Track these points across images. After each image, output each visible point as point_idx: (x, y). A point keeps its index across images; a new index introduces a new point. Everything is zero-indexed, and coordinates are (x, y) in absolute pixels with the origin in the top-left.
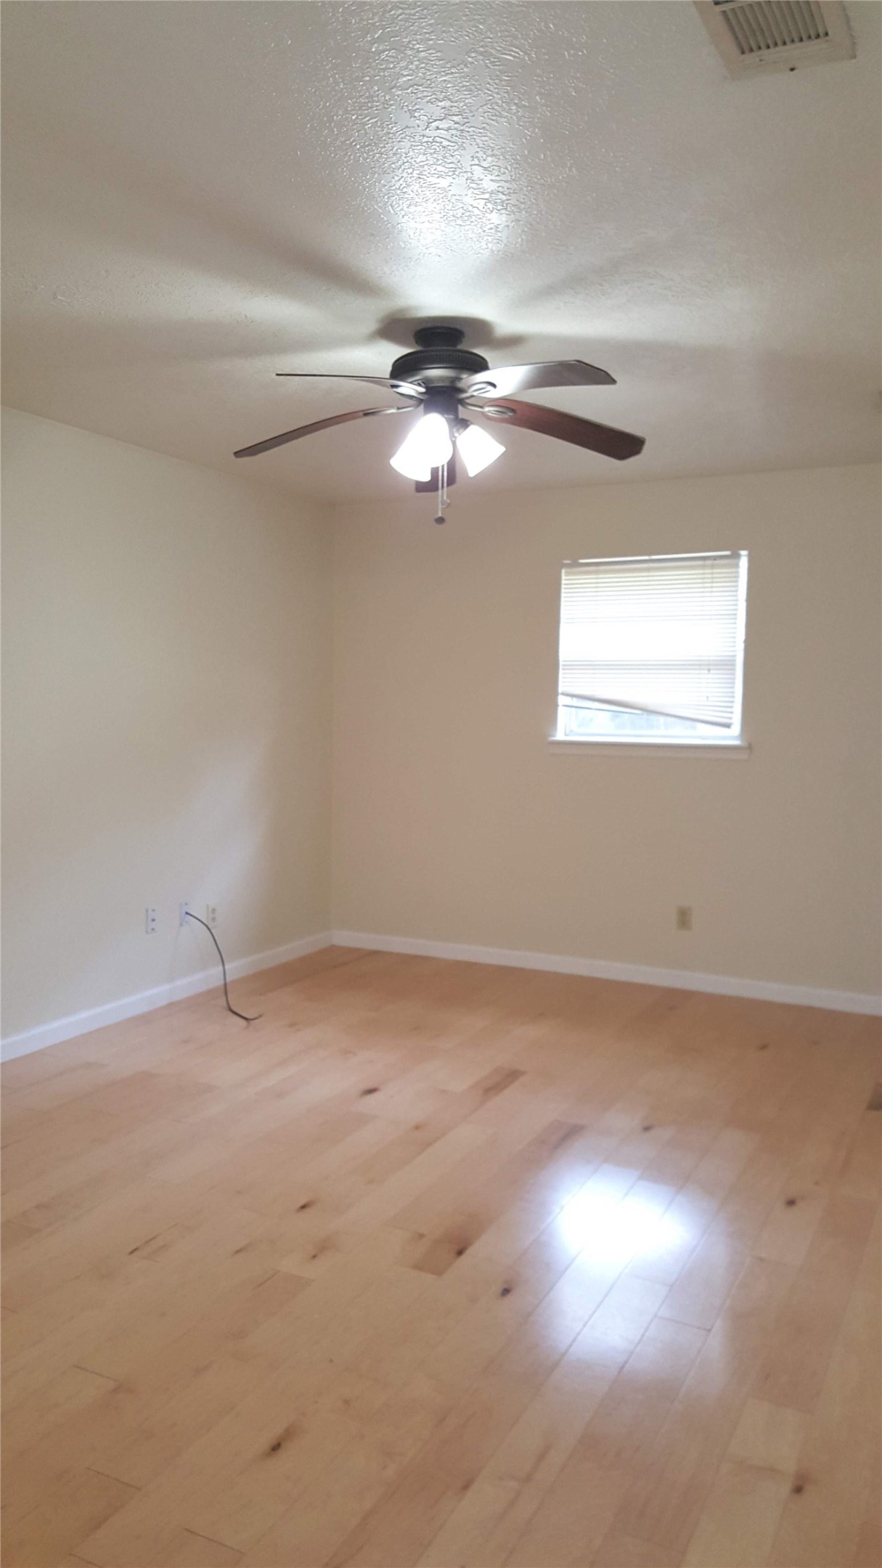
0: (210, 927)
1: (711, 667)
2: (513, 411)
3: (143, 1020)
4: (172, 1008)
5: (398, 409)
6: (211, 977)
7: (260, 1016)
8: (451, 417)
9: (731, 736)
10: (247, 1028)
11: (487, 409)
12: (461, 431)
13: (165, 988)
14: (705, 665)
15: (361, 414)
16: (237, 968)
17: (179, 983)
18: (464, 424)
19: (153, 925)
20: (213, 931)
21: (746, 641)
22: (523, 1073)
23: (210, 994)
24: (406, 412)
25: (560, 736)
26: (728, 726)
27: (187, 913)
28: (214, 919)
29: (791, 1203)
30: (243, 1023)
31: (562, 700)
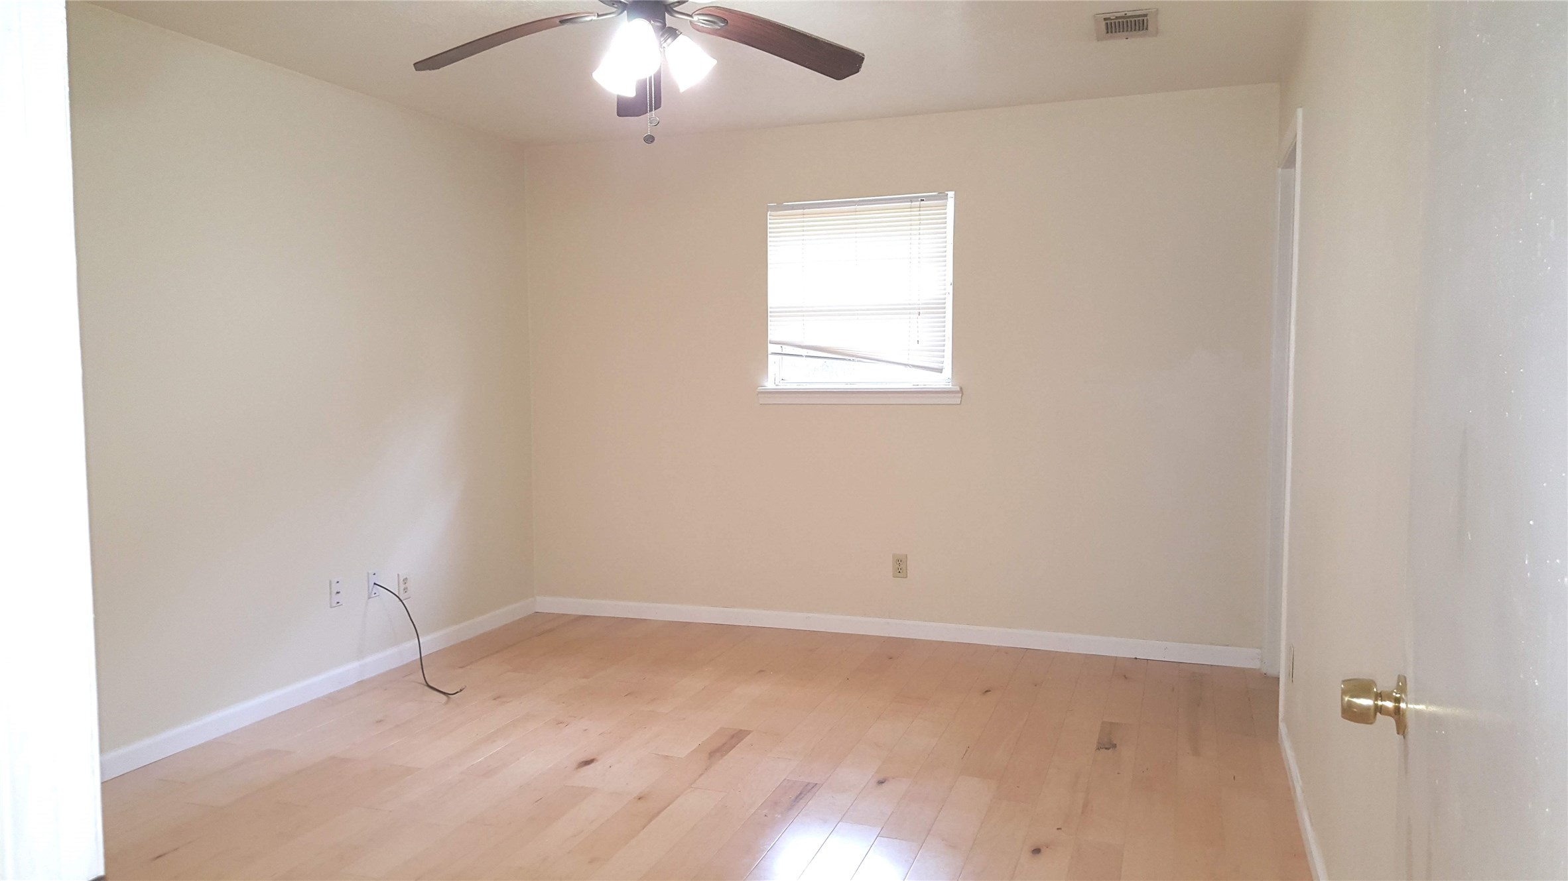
0: (402, 599)
1: (921, 311)
2: (725, 21)
3: (330, 701)
4: (363, 687)
5: (599, 16)
6: (407, 651)
7: (461, 690)
8: (658, 24)
9: (943, 380)
10: (447, 703)
11: (696, 18)
12: (669, 41)
13: (355, 665)
14: (915, 309)
15: (557, 21)
16: (432, 641)
17: (369, 659)
18: (672, 33)
19: (336, 598)
20: (404, 601)
21: (954, 284)
22: (748, 732)
23: (403, 672)
24: (605, 19)
25: (770, 384)
26: (940, 370)
27: (375, 584)
28: (405, 590)
29: (1037, 851)
30: (444, 698)
31: (772, 348)
